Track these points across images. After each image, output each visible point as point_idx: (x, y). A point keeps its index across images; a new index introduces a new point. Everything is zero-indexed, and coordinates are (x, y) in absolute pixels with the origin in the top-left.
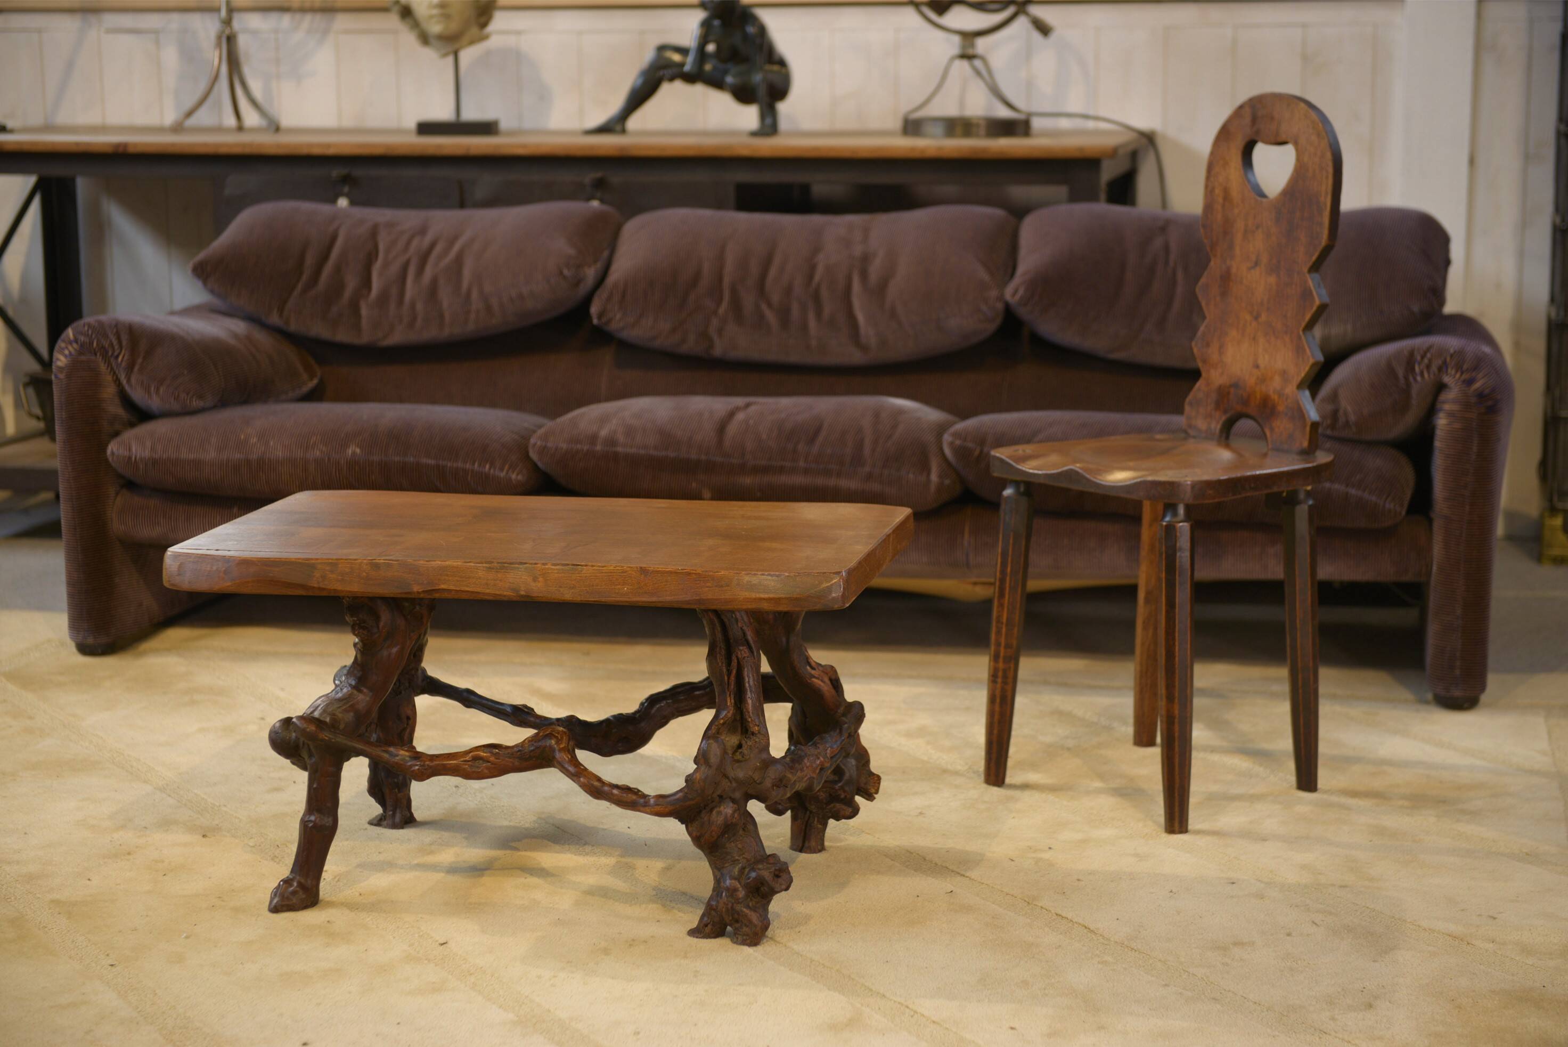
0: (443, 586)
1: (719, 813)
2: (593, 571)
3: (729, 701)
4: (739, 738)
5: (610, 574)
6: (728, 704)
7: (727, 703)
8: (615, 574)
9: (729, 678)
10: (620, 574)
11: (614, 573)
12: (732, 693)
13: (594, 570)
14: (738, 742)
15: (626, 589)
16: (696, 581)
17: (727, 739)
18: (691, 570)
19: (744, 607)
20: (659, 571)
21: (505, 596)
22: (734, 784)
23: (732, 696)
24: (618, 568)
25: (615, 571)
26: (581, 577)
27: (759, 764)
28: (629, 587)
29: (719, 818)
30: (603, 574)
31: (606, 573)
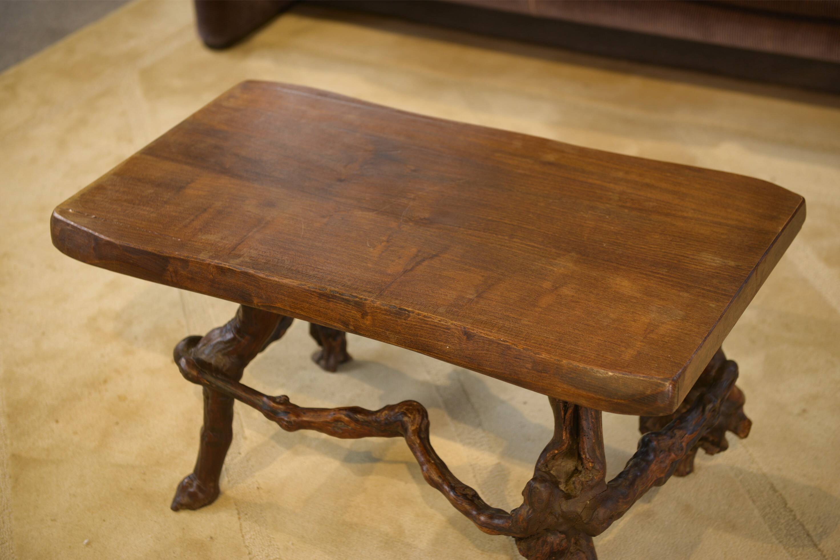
0: (279, 305)
1: (545, 542)
2: (419, 320)
3: (564, 434)
4: (575, 463)
5: (434, 328)
6: (564, 438)
7: (562, 437)
8: (439, 329)
9: (565, 414)
10: (444, 330)
11: (439, 327)
12: (568, 428)
13: (419, 318)
14: (574, 468)
15: (448, 347)
16: (516, 358)
17: (563, 464)
18: (513, 344)
19: (562, 398)
20: (481, 336)
21: (335, 327)
22: (561, 520)
23: (568, 431)
24: (442, 323)
25: (440, 325)
26: (407, 323)
27: (588, 502)
28: (450, 346)
29: (544, 547)
30: (428, 326)
31: (430, 325)
